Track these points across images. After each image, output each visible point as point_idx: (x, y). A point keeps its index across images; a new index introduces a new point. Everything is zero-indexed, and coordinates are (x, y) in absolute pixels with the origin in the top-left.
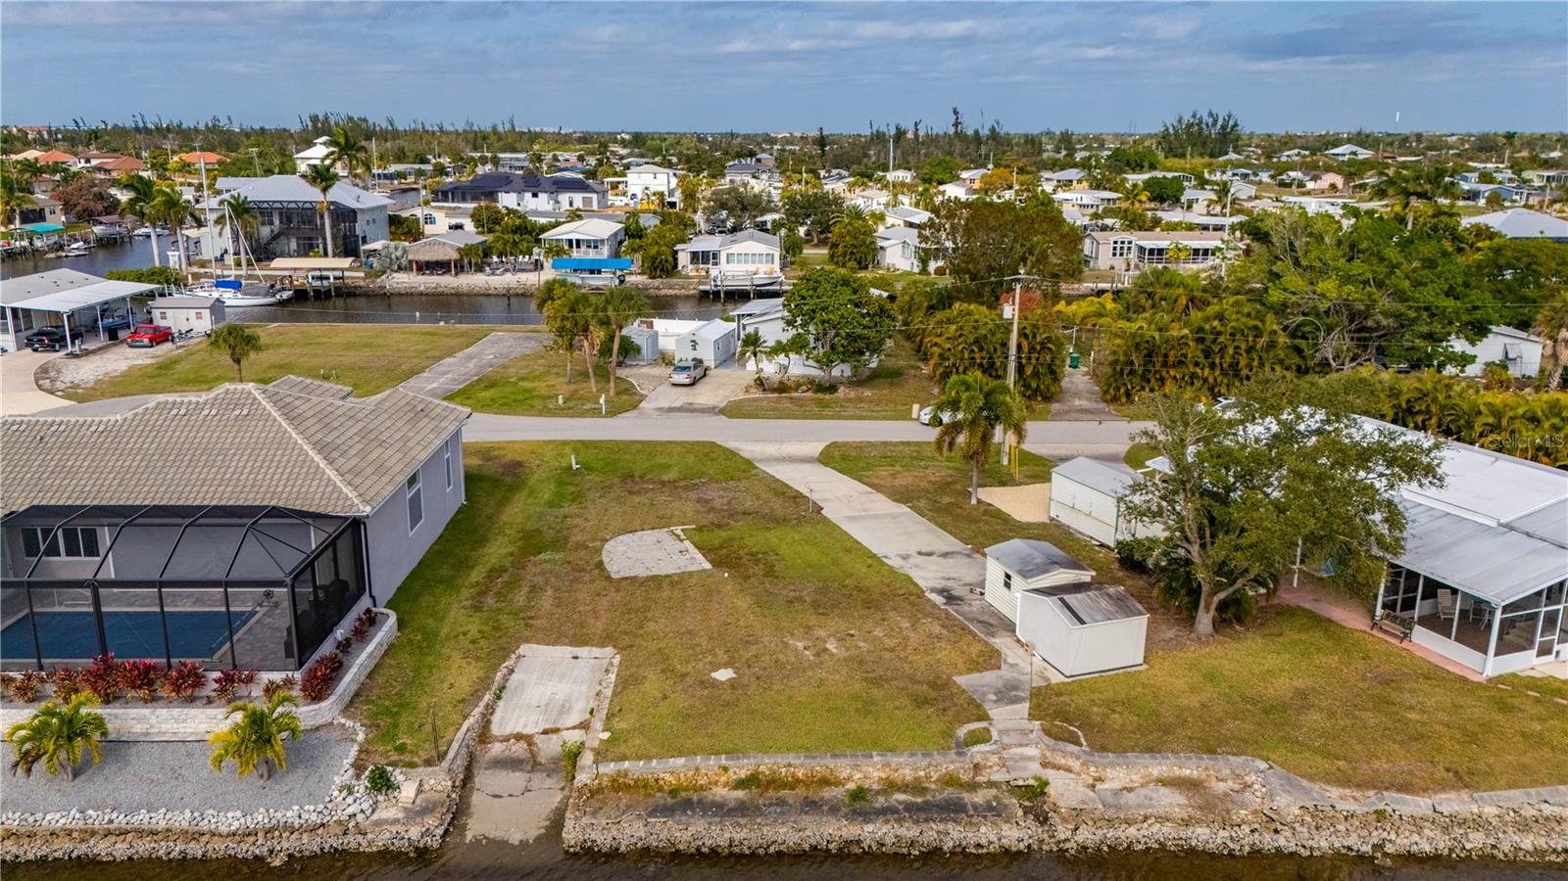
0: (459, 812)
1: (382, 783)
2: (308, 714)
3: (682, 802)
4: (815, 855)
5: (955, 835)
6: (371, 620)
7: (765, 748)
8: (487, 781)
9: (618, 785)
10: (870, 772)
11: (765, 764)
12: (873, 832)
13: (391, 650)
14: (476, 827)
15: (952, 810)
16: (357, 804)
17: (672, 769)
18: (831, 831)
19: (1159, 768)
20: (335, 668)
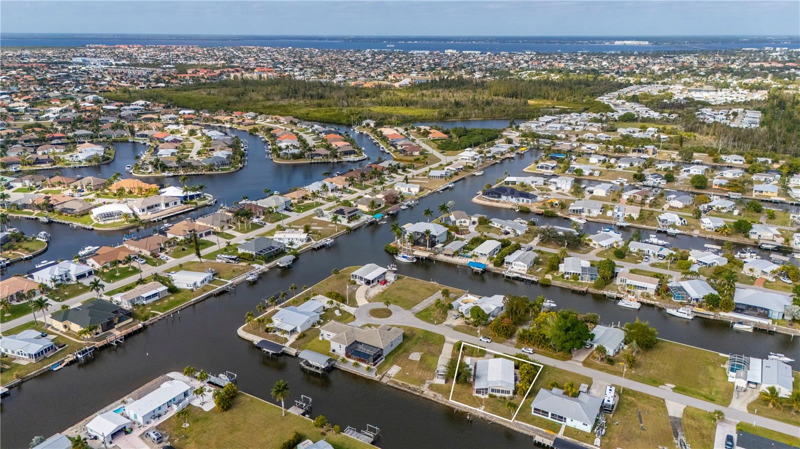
0: (381, 379)
1: (376, 375)
2: (373, 367)
3: (397, 383)
4: (404, 391)
5: (414, 393)
6: (382, 359)
7: (405, 381)
8: (384, 377)
9: (393, 381)
10: (411, 386)
11: (404, 383)
12: (409, 390)
13: (383, 362)
14: (382, 381)
15: (416, 391)
16: (374, 376)
17: (397, 381)
18: (406, 389)
19: (434, 393)
20: (377, 363)
